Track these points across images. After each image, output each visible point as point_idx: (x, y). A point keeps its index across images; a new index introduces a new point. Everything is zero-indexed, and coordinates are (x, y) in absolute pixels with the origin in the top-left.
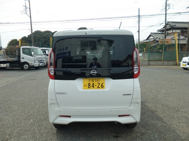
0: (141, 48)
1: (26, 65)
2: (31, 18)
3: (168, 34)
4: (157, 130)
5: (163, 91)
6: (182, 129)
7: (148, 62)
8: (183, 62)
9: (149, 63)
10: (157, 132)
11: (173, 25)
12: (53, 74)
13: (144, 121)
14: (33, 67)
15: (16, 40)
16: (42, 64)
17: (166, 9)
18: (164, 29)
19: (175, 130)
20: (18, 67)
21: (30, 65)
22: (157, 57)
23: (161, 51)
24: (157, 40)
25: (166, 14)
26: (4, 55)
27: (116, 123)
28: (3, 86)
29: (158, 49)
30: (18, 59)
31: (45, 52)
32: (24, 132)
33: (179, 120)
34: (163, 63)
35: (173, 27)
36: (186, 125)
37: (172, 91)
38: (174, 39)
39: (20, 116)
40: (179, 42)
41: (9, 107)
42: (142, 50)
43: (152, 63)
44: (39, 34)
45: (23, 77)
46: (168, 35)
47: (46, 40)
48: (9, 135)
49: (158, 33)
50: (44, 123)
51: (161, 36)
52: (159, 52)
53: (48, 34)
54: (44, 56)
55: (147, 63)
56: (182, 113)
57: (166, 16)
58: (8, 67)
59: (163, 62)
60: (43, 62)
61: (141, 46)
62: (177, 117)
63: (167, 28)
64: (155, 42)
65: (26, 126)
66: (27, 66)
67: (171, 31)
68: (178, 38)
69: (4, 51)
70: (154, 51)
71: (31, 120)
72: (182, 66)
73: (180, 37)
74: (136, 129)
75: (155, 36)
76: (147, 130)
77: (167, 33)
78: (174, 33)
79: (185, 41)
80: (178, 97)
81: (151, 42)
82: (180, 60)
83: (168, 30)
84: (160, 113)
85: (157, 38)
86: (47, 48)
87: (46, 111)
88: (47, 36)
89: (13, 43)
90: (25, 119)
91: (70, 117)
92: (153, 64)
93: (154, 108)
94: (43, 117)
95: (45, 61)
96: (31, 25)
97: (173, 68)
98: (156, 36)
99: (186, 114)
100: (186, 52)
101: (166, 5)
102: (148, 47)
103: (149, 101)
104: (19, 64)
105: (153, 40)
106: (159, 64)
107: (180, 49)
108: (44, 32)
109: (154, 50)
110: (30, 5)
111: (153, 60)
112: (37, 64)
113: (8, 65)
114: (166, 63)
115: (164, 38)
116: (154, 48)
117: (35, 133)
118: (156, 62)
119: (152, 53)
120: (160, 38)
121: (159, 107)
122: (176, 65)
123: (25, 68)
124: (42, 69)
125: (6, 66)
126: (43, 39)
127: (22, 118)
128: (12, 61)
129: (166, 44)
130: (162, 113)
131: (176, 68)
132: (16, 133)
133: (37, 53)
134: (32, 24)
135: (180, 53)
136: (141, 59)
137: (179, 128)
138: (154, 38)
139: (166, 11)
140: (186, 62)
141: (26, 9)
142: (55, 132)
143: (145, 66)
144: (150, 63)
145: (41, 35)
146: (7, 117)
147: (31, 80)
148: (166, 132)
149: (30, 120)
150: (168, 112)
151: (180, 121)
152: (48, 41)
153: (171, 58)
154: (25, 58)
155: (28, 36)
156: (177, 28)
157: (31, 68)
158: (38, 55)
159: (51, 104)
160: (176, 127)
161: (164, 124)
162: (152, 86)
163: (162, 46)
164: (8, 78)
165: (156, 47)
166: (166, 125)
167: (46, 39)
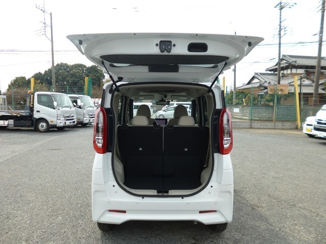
0: (239, 99)
1: (42, 124)
2: (52, 43)
3: (284, 76)
4: (259, 235)
5: (272, 173)
6: (298, 235)
7: (249, 124)
8: (308, 125)
9: (251, 125)
10: (259, 239)
11: (291, 61)
12: (101, 145)
13: (240, 221)
14: (55, 126)
15: (24, 78)
16: (71, 123)
17: (280, 34)
18: (277, 67)
19: (287, 236)
20: (28, 126)
21: (50, 123)
22: (264, 114)
23: (271, 104)
24: (266, 85)
25: (280, 44)
26: (5, 105)
27: (195, 223)
28: (7, 160)
29: (267, 101)
30: (30, 113)
31: (76, 102)
32: (50, 237)
33: (295, 220)
34: (275, 125)
35: (291, 65)
36: (305, 228)
37: (287, 174)
38: (293, 85)
39: (40, 210)
40: (300, 90)
41: (21, 196)
42: (241, 102)
43: (255, 124)
44: (65, 69)
45: (38, 144)
46: (284, 78)
47: (75, 79)
48: (26, 240)
49: (268, 74)
50: (80, 221)
51: (273, 80)
52: (268, 106)
53: (80, 70)
54: (74, 109)
55: (247, 125)
56: (299, 210)
57: (280, 47)
58: (12, 127)
59: (275, 123)
60: (72, 119)
61: (239, 95)
62: (291, 216)
63: (281, 66)
64: (262, 88)
65: (51, 226)
66: (44, 124)
67: (289, 71)
68: (299, 83)
69: (4, 99)
70: (259, 104)
71: (60, 218)
72: (305, 131)
73: (304, 81)
74: (226, 233)
75: (262, 78)
76: (243, 235)
77: (283, 74)
78: (293, 75)
79: (311, 88)
80: (295, 184)
81: (255, 88)
82: (303, 120)
83: (283, 69)
84: (264, 209)
85: (266, 82)
86: (79, 96)
87: (82, 202)
88: (78, 72)
89: (19, 83)
90: (48, 215)
91: (124, 212)
92: (258, 127)
93: (255, 201)
94: (79, 213)
95: (75, 117)
96: (53, 54)
97: (290, 134)
98: (264, 79)
99: (305, 212)
100: (312, 107)
101: (280, 28)
102: (249, 97)
103: (248, 189)
104: (30, 122)
105: (258, 85)
106: (267, 127)
107: (302, 103)
108: (73, 65)
109: (259, 102)
110: (51, 21)
111: (257, 118)
112: (61, 123)
113: (11, 122)
114: (279, 125)
115: (277, 83)
116: (260, 99)
117: (68, 238)
118: (263, 124)
119: (257, 107)
120: (269, 83)
121: (264, 200)
122: (297, 128)
123: (41, 128)
124: (70, 130)
125: (8, 125)
126: (72, 78)
127: (44, 214)
128: (19, 116)
129: (280, 93)
130: (268, 210)
131: (296, 134)
132: (37, 238)
133: (61, 103)
134: (54, 52)
135: (302, 109)
136: (238, 117)
137: (293, 233)
138: (261, 81)
139: (280, 38)
140: (312, 125)
141: (45, 27)
142: (99, 236)
143: (245, 130)
144: (253, 124)
145: (69, 72)
146: (19, 212)
147: (52, 150)
148: (272, 239)
149: (57, 217)
150: (278, 208)
151: (296, 222)
152: (78, 81)
153: (289, 117)
154: (41, 111)
155: (46, 71)
156: (298, 66)
157: (51, 129)
158: (64, 107)
159: (96, 192)
160: (289, 231)
161: (270, 227)
162: (255, 164)
163: (272, 95)
164: (13, 146)
165: (263, 98)
166: (272, 228)
167: (77, 78)
